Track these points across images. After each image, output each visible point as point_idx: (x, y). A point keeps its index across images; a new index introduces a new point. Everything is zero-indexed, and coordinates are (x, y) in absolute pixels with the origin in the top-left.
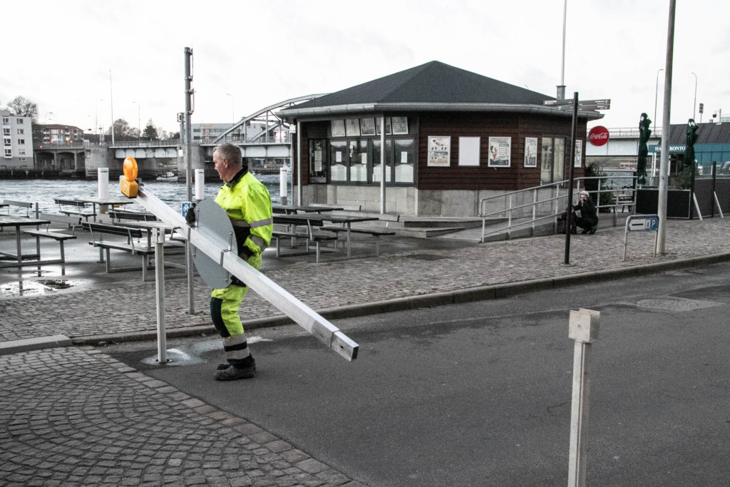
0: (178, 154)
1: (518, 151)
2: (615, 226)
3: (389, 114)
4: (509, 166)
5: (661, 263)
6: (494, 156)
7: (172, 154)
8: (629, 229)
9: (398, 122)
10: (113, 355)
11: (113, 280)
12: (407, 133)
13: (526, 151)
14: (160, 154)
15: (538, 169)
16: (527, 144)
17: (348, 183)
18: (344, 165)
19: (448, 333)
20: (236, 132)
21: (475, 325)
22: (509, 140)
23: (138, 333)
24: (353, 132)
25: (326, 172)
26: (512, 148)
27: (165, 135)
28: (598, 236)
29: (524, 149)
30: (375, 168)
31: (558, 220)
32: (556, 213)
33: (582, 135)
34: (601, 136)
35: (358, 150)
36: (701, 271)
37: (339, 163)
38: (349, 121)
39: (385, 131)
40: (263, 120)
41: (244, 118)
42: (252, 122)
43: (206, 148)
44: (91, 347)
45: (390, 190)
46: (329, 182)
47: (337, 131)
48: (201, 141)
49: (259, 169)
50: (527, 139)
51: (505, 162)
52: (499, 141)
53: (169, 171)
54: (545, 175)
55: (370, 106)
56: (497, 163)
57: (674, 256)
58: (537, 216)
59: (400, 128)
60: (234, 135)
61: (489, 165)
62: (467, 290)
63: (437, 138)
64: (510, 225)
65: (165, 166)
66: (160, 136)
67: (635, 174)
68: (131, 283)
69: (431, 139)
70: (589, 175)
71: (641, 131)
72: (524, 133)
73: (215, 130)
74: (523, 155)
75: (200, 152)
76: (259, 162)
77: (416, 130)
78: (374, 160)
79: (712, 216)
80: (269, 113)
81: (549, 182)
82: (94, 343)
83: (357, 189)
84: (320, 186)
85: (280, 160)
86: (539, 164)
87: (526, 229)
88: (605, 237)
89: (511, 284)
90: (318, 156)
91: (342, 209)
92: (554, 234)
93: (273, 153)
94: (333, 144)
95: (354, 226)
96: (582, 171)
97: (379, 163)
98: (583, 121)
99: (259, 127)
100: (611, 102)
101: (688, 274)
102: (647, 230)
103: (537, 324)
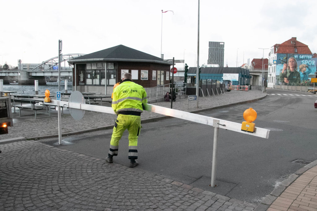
0: (18, 74)
1: (150, 75)
2: (180, 99)
3: (108, 62)
4: (148, 80)
5: (198, 110)
6: (143, 76)
7: (16, 75)
8: (189, 100)
9: (110, 65)
10: (43, 142)
11: (24, 119)
12: (113, 68)
13: (153, 75)
14: (11, 75)
15: (157, 80)
16: (153, 73)
17: (92, 85)
18: (91, 79)
19: (145, 132)
20: (40, 67)
21: (153, 129)
22: (147, 71)
23: (47, 136)
24: (94, 68)
25: (84, 81)
26: (149, 74)
27: (12, 67)
28: (177, 102)
29: (152, 74)
30: (102, 80)
31: (164, 97)
32: (164, 95)
33: (169, 70)
34: (175, 71)
35: (96, 74)
36: (209, 112)
37: (89, 78)
38: (92, 64)
39: (107, 68)
40: (51, 63)
41: (43, 62)
42: (46, 63)
43: (29, 72)
44: (33, 141)
45: (108, 87)
46: (85, 84)
47: (88, 67)
48: (27, 70)
49: (48, 80)
50: (153, 71)
51: (146, 78)
52: (144, 72)
53: (14, 81)
54: (158, 83)
55: (102, 59)
56: (144, 78)
57: (201, 108)
58: (158, 96)
59: (111, 67)
60: (39, 68)
61: (141, 79)
62: (145, 119)
63: (124, 70)
64: (150, 99)
65: (13, 79)
66: (10, 68)
67: (184, 83)
68: (31, 120)
69: (122, 71)
70: (171, 83)
71: (185, 69)
72: (152, 69)
73: (32, 66)
74: (152, 76)
75: (27, 74)
76: (48, 77)
77: (117, 68)
78: (102, 77)
79: (207, 96)
80: (53, 60)
81: (159, 85)
82: (34, 139)
83: (96, 87)
84: (82, 86)
85: (56, 77)
86: (157, 79)
87: (154, 100)
88: (179, 102)
89: (158, 117)
90: (82, 76)
91: (95, 94)
92: (163, 102)
93: (54, 74)
94: (87, 71)
95: (103, 99)
96: (169, 82)
97: (104, 78)
98: (169, 65)
99: (48, 65)
100: (185, 61)
101: (206, 113)
102: (194, 100)
103: (170, 129)
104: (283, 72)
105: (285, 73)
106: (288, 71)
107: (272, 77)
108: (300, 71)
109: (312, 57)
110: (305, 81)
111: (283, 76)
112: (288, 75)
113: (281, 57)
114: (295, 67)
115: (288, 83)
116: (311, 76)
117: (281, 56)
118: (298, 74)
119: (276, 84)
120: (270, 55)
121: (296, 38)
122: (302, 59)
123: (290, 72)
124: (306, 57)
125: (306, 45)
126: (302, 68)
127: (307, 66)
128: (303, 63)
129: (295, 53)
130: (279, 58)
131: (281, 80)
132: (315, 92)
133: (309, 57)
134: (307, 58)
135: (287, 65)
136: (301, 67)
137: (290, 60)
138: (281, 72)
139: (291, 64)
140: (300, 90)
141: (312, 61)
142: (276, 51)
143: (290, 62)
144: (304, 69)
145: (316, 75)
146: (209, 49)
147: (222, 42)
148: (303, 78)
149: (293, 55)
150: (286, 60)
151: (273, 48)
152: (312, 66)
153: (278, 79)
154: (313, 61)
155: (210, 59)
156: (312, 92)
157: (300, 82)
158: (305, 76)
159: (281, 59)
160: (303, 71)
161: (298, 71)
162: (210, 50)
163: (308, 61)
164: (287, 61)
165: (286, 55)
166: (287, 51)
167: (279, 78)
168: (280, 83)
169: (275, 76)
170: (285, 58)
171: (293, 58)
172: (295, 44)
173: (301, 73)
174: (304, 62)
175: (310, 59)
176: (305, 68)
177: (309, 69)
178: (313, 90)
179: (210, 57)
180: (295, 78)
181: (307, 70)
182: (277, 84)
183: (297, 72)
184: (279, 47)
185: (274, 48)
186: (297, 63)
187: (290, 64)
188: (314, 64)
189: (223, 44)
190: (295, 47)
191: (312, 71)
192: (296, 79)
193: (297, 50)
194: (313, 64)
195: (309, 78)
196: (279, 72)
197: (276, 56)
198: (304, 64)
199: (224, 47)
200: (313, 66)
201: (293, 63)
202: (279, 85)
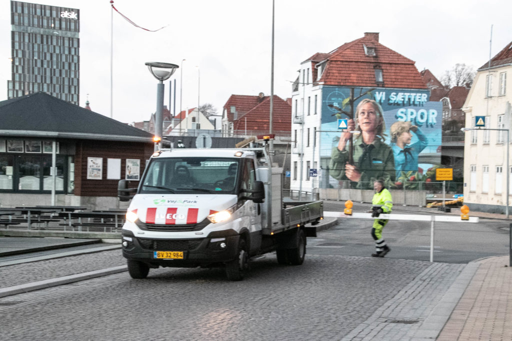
4: (139, 180)
6: (130, 172)
22: (139, 161)
26: (140, 167)
51: (136, 177)
52: (132, 162)
56: (131, 177)
63: (94, 159)
69: (90, 160)
104: (341, 145)
105: (347, 149)
106: (357, 143)
107: (308, 162)
108: (392, 142)
109: (429, 99)
110: (410, 172)
111: (344, 159)
112: (358, 154)
113: (333, 99)
114: (377, 129)
115: (357, 180)
116: (427, 159)
117: (334, 95)
118: (387, 153)
119: (321, 186)
120: (296, 89)
121: (377, 34)
122: (397, 105)
123: (362, 146)
124: (409, 99)
125: (409, 60)
126: (399, 134)
127: (415, 128)
128: (402, 117)
129: (378, 84)
130: (330, 99)
131: (337, 173)
132: (448, 208)
133: (418, 97)
134: (414, 102)
135: (353, 122)
136: (394, 128)
137: (363, 106)
138: (337, 145)
139: (365, 121)
140: (402, 202)
141: (428, 110)
142: (319, 77)
143: (363, 113)
144: (405, 135)
145: (440, 154)
146: (13, 33)
147: (70, 10)
148: (404, 165)
149: (370, 90)
150: (350, 107)
151: (309, 65)
152: (427, 126)
153: (328, 169)
154: (431, 111)
155: (17, 76)
156: (441, 208)
157: (393, 179)
158: (408, 160)
159: (335, 104)
160: (401, 145)
161: (388, 141)
162: (17, 39)
163: (417, 112)
164: (352, 112)
165: (349, 91)
166: (354, 77)
167: (331, 166)
168: (333, 181)
169: (317, 159)
170: (347, 100)
171: (373, 101)
172: (376, 57)
173: (397, 149)
174: (403, 115)
175: (421, 105)
176: (408, 132)
177: (421, 138)
178: (441, 201)
179: (20, 71)
180: (378, 165)
181: (414, 140)
182: (324, 184)
183: (383, 146)
184: (327, 66)
185: (313, 66)
186: (384, 117)
187: (361, 120)
188: (435, 121)
189: (73, 16)
190: (375, 67)
191: (430, 143)
192: (382, 168)
193: (383, 75)
194: (430, 121)
195: (420, 166)
196: (330, 147)
197: (319, 93)
198: (403, 120)
199: (77, 30)
200: (432, 126)
201: (372, 116)
202: (331, 187)
